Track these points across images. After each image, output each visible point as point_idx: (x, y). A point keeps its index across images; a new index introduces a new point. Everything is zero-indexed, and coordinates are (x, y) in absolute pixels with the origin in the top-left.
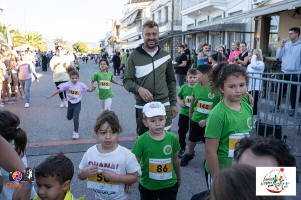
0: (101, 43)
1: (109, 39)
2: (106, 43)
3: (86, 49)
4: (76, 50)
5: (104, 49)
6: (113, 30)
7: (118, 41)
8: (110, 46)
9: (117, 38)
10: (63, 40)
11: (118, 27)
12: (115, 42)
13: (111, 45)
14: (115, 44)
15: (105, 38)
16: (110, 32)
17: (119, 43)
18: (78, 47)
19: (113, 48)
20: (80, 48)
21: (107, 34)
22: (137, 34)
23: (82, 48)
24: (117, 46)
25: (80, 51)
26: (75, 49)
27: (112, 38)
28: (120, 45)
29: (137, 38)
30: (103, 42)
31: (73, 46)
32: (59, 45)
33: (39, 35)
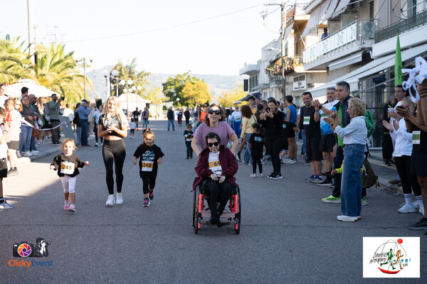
0: (247, 77)
1: (273, 63)
2: (263, 78)
3: (202, 94)
4: (174, 100)
5: (258, 95)
6: (283, 35)
7: (299, 69)
8: (273, 85)
9: (297, 60)
10: (137, 70)
11: (299, 27)
12: (290, 72)
13: (278, 81)
14: (291, 79)
15: (259, 62)
16: (275, 43)
17: (300, 77)
18: (179, 89)
19: (283, 91)
20: (186, 92)
21: (266, 50)
22: (356, 47)
23: (192, 93)
24: (296, 85)
25: (184, 101)
26: (169, 94)
27: (280, 61)
28: (304, 83)
29: (358, 58)
30: (254, 74)
31: (165, 85)
32: (123, 83)
33: (66, 52)
